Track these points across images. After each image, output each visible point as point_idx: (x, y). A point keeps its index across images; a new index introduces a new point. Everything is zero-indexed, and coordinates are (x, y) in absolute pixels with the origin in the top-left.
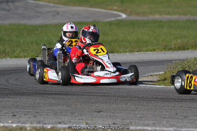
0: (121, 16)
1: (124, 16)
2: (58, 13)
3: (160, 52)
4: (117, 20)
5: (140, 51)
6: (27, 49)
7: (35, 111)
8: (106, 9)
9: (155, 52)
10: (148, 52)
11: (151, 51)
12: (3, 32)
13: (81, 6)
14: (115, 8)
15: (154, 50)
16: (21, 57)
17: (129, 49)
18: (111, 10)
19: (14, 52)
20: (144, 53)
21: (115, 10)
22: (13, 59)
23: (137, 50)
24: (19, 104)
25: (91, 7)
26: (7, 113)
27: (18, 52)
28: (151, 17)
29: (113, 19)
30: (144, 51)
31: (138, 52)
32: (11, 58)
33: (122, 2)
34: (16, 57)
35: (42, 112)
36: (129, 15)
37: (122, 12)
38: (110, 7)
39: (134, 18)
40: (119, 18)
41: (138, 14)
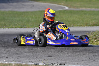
0: (65, 8)
1: (67, 8)
2: (34, 6)
3: (84, 27)
4: (63, 10)
5: (74, 26)
6: (17, 23)
7: (18, 55)
8: (58, 4)
9: (81, 27)
10: (78, 27)
11: (79, 26)
12: (5, 15)
13: (46, 2)
14: (63, 4)
15: (81, 26)
16: (14, 28)
17: (68, 25)
18: (61, 5)
19: (10, 25)
20: (75, 27)
21: (63, 5)
22: (9, 29)
23: (72, 26)
24: (10, 52)
25: (50, 3)
26: (3, 56)
27: (12, 25)
28: (81, 9)
29: (61, 9)
30: (76, 26)
31: (73, 26)
32: (8, 28)
33: (66, 1)
34: (11, 28)
35: (21, 56)
36: (70, 7)
37: (66, 6)
38: (60, 4)
39: (72, 9)
40: (65, 9)
41: (74, 7)
